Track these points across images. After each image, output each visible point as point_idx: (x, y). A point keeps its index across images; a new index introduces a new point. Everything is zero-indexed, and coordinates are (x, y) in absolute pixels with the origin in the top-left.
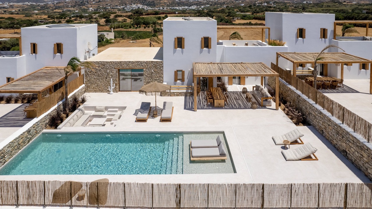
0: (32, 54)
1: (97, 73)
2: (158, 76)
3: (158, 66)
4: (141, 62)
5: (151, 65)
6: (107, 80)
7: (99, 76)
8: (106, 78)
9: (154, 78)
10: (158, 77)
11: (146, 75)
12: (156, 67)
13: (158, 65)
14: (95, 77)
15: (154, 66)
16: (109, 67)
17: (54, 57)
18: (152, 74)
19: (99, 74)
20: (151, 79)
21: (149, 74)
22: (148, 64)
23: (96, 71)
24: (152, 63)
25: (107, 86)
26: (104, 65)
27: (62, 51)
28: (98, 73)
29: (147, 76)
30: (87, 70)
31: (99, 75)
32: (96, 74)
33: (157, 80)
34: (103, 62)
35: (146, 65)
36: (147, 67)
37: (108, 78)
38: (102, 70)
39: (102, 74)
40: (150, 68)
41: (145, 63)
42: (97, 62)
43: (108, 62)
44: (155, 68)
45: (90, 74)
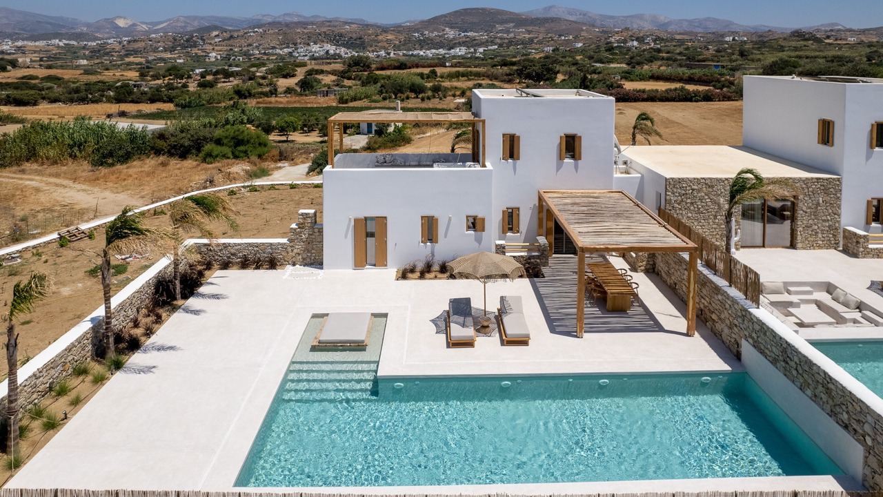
0: (506, 160)
1: (695, 206)
2: (830, 211)
3: (832, 190)
4: (795, 179)
5: (816, 185)
6: (717, 221)
7: (699, 212)
8: (715, 217)
9: (821, 216)
10: (829, 215)
11: (804, 208)
12: (826, 191)
13: (831, 186)
14: (690, 215)
15: (822, 188)
16: (723, 190)
17: (559, 168)
18: (817, 208)
19: (700, 206)
20: (813, 220)
21: (810, 208)
22: (809, 185)
23: (693, 201)
24: (818, 183)
25: (716, 235)
26: (712, 187)
27: (580, 153)
28: (698, 205)
29: (806, 212)
30: (672, 198)
31: (699, 209)
32: (692, 208)
33: (828, 220)
34: (710, 178)
35: (804, 186)
36: (806, 191)
37: (719, 217)
38: (707, 197)
39: (707, 208)
40: (814, 194)
41: (804, 181)
42: (695, 179)
43: (721, 179)
44: (825, 193)
45: (680, 207)
